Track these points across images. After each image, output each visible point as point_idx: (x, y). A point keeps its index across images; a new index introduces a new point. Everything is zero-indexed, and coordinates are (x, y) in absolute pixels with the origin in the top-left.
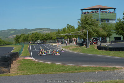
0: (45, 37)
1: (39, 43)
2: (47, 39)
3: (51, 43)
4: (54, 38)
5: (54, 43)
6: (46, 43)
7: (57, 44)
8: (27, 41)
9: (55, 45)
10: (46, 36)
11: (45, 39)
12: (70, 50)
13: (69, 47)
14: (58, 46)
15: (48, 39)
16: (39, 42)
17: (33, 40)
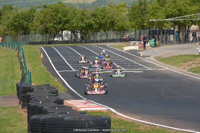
0: (92, 21)
1: (67, 42)
2: (96, 26)
3: (111, 41)
4: (120, 24)
5: (121, 40)
6: (93, 42)
7: (136, 48)
8: (26, 31)
9: (130, 51)
10: (95, 15)
11: (90, 26)
12: (190, 70)
13: (184, 59)
14: (142, 54)
15: (102, 27)
16: (67, 35)
17: (46, 31)
